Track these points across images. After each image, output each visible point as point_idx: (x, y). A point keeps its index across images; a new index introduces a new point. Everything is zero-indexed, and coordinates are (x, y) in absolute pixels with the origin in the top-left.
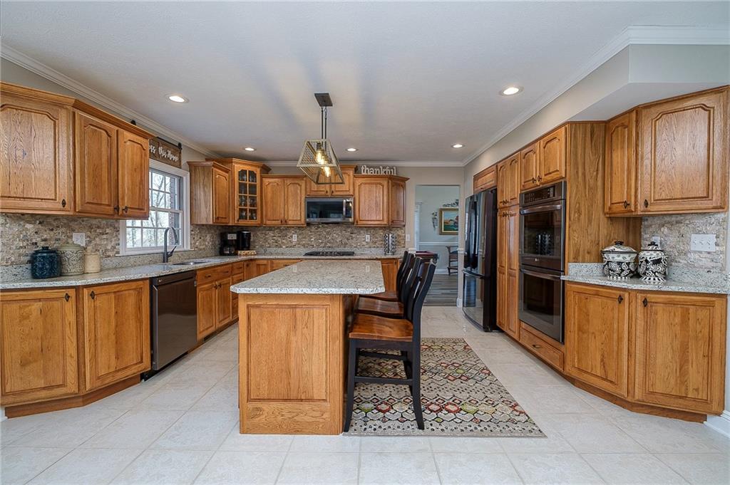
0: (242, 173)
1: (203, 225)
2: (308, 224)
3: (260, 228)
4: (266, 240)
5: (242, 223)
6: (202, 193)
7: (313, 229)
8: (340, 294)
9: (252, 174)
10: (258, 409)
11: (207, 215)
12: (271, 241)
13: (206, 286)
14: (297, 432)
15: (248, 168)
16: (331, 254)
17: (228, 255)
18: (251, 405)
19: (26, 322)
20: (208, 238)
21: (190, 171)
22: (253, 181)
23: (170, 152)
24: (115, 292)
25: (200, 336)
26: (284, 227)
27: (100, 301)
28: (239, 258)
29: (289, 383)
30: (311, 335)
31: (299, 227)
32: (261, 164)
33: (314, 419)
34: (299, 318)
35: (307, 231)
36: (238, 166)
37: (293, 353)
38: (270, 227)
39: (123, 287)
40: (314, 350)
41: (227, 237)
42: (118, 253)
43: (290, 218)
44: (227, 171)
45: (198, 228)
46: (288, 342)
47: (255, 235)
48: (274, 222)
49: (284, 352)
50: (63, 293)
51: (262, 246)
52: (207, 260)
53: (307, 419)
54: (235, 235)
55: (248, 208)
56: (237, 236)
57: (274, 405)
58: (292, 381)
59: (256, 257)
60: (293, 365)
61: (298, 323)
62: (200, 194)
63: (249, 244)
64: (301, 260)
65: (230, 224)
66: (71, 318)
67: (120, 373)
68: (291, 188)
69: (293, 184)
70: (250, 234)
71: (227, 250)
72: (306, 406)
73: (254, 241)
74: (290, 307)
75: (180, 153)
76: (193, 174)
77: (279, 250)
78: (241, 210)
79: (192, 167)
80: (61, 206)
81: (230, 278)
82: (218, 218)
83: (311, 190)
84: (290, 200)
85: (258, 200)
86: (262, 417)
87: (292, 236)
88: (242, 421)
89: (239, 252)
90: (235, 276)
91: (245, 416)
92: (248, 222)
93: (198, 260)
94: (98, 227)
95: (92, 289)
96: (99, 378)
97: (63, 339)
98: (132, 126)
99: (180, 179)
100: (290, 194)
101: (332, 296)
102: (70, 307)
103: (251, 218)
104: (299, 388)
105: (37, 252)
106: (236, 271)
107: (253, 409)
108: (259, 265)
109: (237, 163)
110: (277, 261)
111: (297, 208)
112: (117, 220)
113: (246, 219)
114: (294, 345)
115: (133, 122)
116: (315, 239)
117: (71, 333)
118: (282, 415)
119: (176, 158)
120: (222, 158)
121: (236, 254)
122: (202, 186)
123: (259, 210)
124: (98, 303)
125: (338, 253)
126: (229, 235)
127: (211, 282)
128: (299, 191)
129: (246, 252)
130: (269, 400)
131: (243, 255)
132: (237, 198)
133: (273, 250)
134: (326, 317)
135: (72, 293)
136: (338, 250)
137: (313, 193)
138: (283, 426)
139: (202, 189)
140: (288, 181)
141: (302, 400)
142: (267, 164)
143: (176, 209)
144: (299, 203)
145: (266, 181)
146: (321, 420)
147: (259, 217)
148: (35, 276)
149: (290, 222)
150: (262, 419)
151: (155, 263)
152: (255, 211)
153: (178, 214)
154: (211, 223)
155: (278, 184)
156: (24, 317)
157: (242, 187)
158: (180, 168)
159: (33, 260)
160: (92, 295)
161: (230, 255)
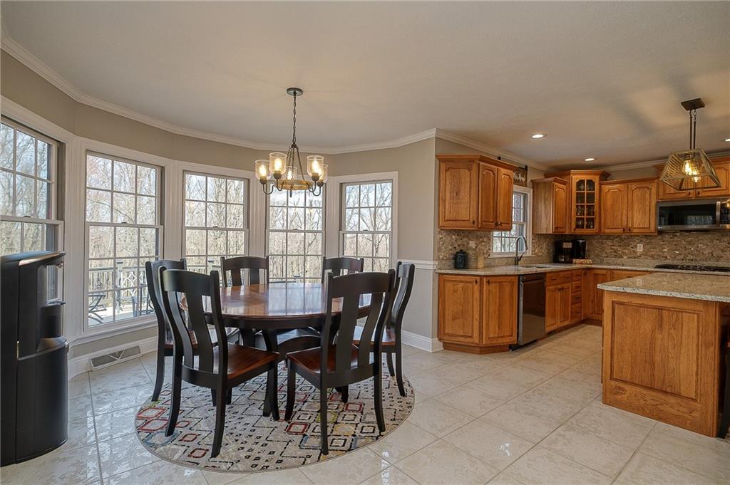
0: (580, 183)
1: (541, 234)
2: (660, 232)
3: (596, 237)
4: (603, 249)
5: (579, 231)
6: (543, 206)
7: (667, 237)
8: (716, 302)
9: (591, 183)
10: (620, 388)
11: (547, 226)
12: (609, 251)
13: (552, 287)
14: (660, 419)
15: (585, 178)
16: (695, 268)
17: (563, 262)
18: (613, 383)
19: (455, 294)
20: (545, 246)
21: (533, 188)
22: (590, 190)
23: (520, 175)
24: (499, 282)
25: (548, 329)
26: (627, 236)
27: (492, 286)
28: (574, 267)
29: (654, 375)
30: (679, 336)
31: (646, 236)
32: (600, 171)
33: (680, 414)
34: (665, 319)
35: (658, 240)
36: (576, 177)
37: (658, 349)
38: (608, 236)
39: (503, 279)
40: (683, 351)
41: (562, 245)
42: (489, 255)
43: (635, 226)
44: (564, 183)
45: (538, 237)
46: (653, 337)
47: (591, 244)
48: (614, 231)
49: (648, 346)
50: (473, 279)
51: (597, 256)
52: (548, 266)
53: (672, 411)
54: (571, 244)
55: (585, 217)
56: (573, 245)
57: (637, 389)
58: (656, 373)
59: (594, 266)
60: (658, 359)
61: (664, 323)
62: (541, 207)
63: (584, 254)
64: (651, 272)
65: (567, 233)
66: (477, 295)
67: (500, 339)
68: (638, 193)
69: (639, 188)
70: (585, 243)
71: (562, 258)
72: (672, 400)
73: (589, 251)
74: (655, 308)
75: (526, 174)
76: (535, 190)
77: (619, 261)
78: (578, 219)
79: (535, 185)
80: (472, 225)
81: (569, 284)
82: (557, 228)
83: (664, 193)
84: (636, 207)
85: (596, 208)
86: (623, 396)
87: (636, 246)
88: (604, 394)
89: (574, 260)
90: (573, 283)
91: (608, 390)
92: (585, 231)
93: (540, 265)
94: (481, 237)
95: (488, 278)
96: (489, 338)
97: (473, 307)
98: (499, 162)
99: (525, 196)
100: (635, 198)
101: (706, 303)
102: (476, 287)
103: (588, 227)
104: (664, 380)
105: (457, 253)
106: (575, 278)
107: (616, 387)
108: (597, 274)
109: (574, 174)
110: (620, 272)
111: (645, 215)
112: (489, 232)
113: (583, 227)
114: (659, 342)
115: (499, 158)
116: (667, 251)
117: (476, 304)
118: (646, 401)
119: (523, 179)
120: (560, 171)
121: (571, 262)
122: (543, 200)
123: (597, 217)
124: (491, 288)
125: (706, 267)
126: (564, 244)
127: (556, 285)
128: (648, 196)
129: (581, 260)
130: (632, 383)
131: (578, 264)
132: (574, 208)
133: (611, 260)
134: (698, 322)
135: (478, 279)
136: (706, 264)
137: (666, 197)
138: (646, 409)
139: (543, 203)
140: (634, 186)
141: (667, 393)
142: (606, 169)
143: (522, 221)
144: (648, 209)
145: (606, 188)
146: (690, 417)
147: (596, 225)
148: (456, 267)
149: (635, 231)
150: (623, 398)
151: (509, 265)
152: (593, 220)
153: (523, 225)
154: (551, 232)
155: (620, 190)
156: (455, 291)
157: (580, 197)
158: (526, 186)
159: (455, 258)
160: (488, 282)
161: (565, 262)
